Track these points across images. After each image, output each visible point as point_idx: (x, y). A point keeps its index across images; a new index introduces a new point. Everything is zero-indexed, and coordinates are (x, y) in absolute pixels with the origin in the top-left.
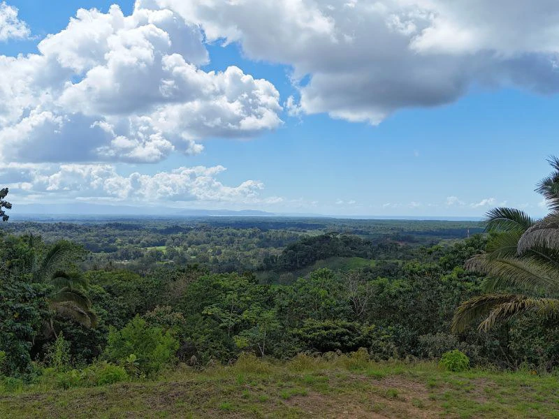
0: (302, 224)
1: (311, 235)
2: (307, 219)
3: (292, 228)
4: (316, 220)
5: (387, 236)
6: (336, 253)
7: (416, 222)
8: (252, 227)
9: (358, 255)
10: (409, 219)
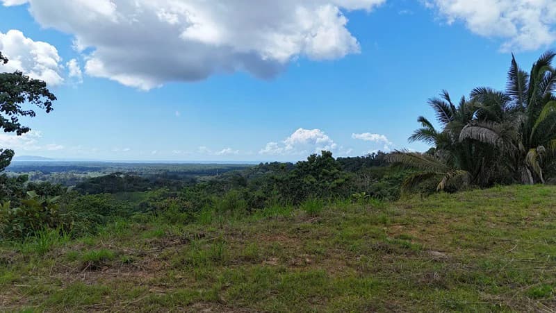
0: (82, 168)
1: (92, 177)
2: (86, 163)
3: (74, 171)
4: (94, 164)
5: (158, 175)
6: (121, 190)
7: (178, 165)
8: (34, 171)
9: (139, 190)
10: (166, 163)
